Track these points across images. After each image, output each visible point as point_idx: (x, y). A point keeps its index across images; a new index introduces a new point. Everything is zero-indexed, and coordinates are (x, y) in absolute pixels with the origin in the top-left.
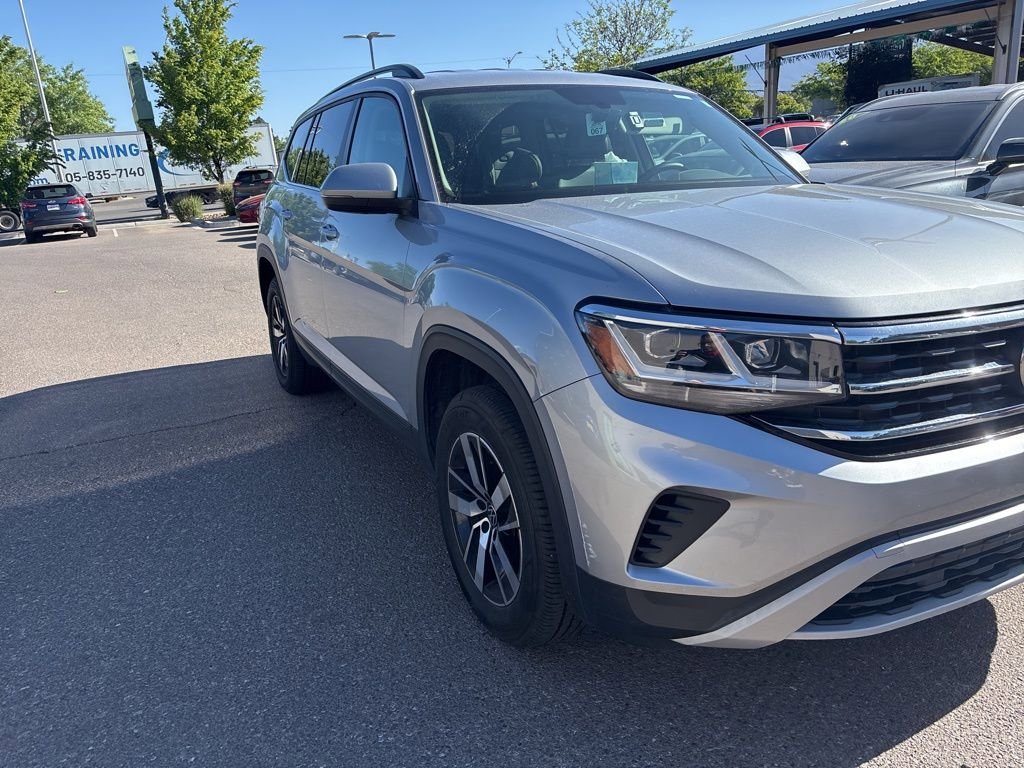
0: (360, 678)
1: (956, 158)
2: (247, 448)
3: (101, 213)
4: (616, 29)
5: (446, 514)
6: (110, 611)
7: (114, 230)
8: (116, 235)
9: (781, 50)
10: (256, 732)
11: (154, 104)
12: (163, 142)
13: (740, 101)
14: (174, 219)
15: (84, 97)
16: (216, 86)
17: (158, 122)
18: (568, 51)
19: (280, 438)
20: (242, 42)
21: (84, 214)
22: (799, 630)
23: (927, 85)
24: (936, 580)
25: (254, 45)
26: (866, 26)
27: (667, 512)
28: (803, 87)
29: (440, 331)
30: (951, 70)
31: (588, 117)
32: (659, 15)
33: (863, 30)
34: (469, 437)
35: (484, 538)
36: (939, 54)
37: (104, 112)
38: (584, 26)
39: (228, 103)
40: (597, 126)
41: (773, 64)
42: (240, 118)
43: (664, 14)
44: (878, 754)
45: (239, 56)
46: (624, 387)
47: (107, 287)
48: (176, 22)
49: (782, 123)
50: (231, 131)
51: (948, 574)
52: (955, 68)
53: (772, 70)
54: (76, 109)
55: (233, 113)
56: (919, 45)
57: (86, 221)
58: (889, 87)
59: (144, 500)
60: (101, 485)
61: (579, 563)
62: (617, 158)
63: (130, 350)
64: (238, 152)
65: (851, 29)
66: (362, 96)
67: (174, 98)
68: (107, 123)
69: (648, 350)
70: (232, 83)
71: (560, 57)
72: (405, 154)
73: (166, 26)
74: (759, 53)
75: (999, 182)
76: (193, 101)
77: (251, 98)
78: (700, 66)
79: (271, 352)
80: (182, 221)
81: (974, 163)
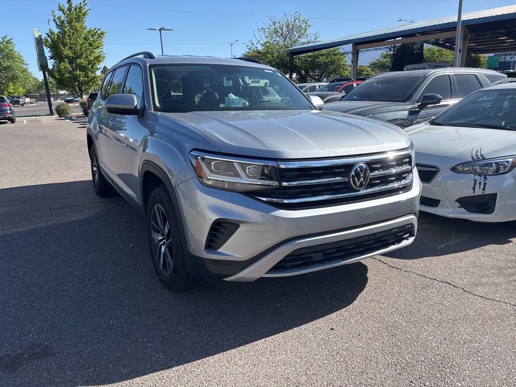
0: (107, 303)
1: (404, 102)
2: (75, 219)
3: (19, 112)
4: (282, 32)
5: (151, 240)
6: (4, 280)
7: (25, 121)
8: (25, 123)
9: (359, 47)
10: (60, 320)
11: (48, 58)
12: (53, 76)
13: (344, 69)
14: (56, 116)
15: (12, 52)
16: (80, 50)
17: (50, 67)
18: (259, 41)
19: (91, 215)
20: (95, 29)
21: (9, 112)
22: (265, 274)
23: (427, 66)
24: (320, 256)
25: (101, 31)
26: (402, 36)
27: (219, 229)
28: (374, 64)
29: (147, 162)
30: (443, 59)
31: (224, 78)
32: (303, 26)
33: (401, 38)
34: (157, 206)
35: (163, 248)
36: (438, 51)
37: (23, 60)
38: (267, 30)
39: (86, 59)
40: (229, 82)
41: (356, 53)
42: (92, 67)
43: (306, 26)
44: (302, 325)
45: (93, 36)
46: (204, 182)
47: (17, 147)
48: (59, 18)
49: (352, 81)
50: (87, 73)
51: (324, 254)
52: (445, 58)
53: (355, 56)
54: (8, 58)
55: (89, 64)
56: (426, 46)
57: (10, 115)
58: (409, 66)
59: (24, 239)
60: (4, 232)
61: (189, 251)
62: (234, 96)
63: (25, 177)
64: (91, 83)
65: (394, 38)
66: (130, 65)
67: (57, 55)
68: (24, 66)
69: (213, 168)
70: (88, 49)
71: (255, 44)
72: (142, 91)
73: (54, 20)
74: (349, 48)
75: (423, 112)
76: (67, 57)
77: (98, 57)
78: (324, 51)
79: (92, 179)
80: (60, 117)
81: (413, 104)
